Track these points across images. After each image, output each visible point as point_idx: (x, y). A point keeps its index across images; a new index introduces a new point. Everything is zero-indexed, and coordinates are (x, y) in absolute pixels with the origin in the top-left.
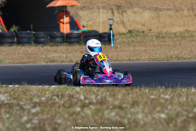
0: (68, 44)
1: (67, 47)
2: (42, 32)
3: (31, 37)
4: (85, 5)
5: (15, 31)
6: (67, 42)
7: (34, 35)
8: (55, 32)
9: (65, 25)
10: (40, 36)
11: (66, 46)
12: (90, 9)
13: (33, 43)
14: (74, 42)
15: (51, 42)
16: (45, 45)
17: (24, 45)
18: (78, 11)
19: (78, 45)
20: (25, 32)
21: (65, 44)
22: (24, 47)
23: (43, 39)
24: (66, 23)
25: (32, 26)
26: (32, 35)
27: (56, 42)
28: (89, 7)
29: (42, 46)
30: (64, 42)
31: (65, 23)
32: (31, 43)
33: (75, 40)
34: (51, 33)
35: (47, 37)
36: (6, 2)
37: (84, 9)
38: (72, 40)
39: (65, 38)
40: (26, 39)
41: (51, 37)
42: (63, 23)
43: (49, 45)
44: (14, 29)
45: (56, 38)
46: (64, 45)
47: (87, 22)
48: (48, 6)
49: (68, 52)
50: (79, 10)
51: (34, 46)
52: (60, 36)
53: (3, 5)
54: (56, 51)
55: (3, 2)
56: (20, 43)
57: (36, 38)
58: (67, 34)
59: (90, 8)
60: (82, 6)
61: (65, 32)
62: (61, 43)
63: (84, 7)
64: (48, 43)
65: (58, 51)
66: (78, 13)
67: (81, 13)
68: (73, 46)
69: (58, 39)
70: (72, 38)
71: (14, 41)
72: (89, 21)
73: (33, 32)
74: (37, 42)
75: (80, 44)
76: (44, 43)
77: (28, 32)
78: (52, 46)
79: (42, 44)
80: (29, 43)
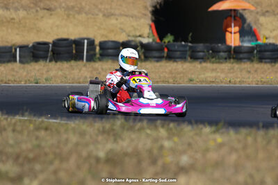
0: (235, 60)
1: (235, 64)
2: (201, 45)
3: (186, 51)
4: (268, 9)
5: (169, 42)
6: (234, 58)
7: (191, 47)
8: (220, 45)
9: (233, 35)
10: (198, 50)
11: (233, 63)
12: (275, 15)
13: (189, 58)
14: (244, 58)
15: (213, 58)
16: (205, 62)
17: (176, 61)
18: (258, 16)
19: (248, 63)
20: (179, 43)
21: (232, 60)
22: (175, 64)
23: (201, 54)
24: (235, 33)
25: (191, 34)
26: (188, 48)
27: (219, 58)
28: (274, 11)
29: (201, 63)
30: (230, 58)
31: (233, 32)
32: (185, 58)
33: (245, 55)
34: (213, 45)
35: (208, 51)
36: (162, 3)
37: (267, 14)
38: (241, 56)
39: (232, 52)
40: (178, 53)
41: (213, 51)
42: (231, 33)
43: (210, 62)
44: (169, 39)
45: (219, 52)
46: (230, 63)
47: (271, 32)
48: (210, 9)
49: (232, 71)
50: (261, 15)
51: (190, 62)
52: (225, 50)
53: (158, 6)
54: (216, 69)
55: (158, 3)
56: (170, 57)
57: (193, 51)
58: (235, 47)
59: (276, 13)
60: (264, 10)
61: (233, 45)
62: (226, 59)
63: (267, 12)
64: (208, 58)
65: (218, 70)
66: (258, 20)
67: (262, 19)
68: (243, 64)
69: (222, 54)
70: (241, 53)
71: (162, 54)
72: (274, 30)
73: (190, 44)
74: (194, 57)
75: (252, 61)
76: (203, 59)
77: (183, 43)
78: (213, 63)
79: (200, 60)
80: (183, 58)
